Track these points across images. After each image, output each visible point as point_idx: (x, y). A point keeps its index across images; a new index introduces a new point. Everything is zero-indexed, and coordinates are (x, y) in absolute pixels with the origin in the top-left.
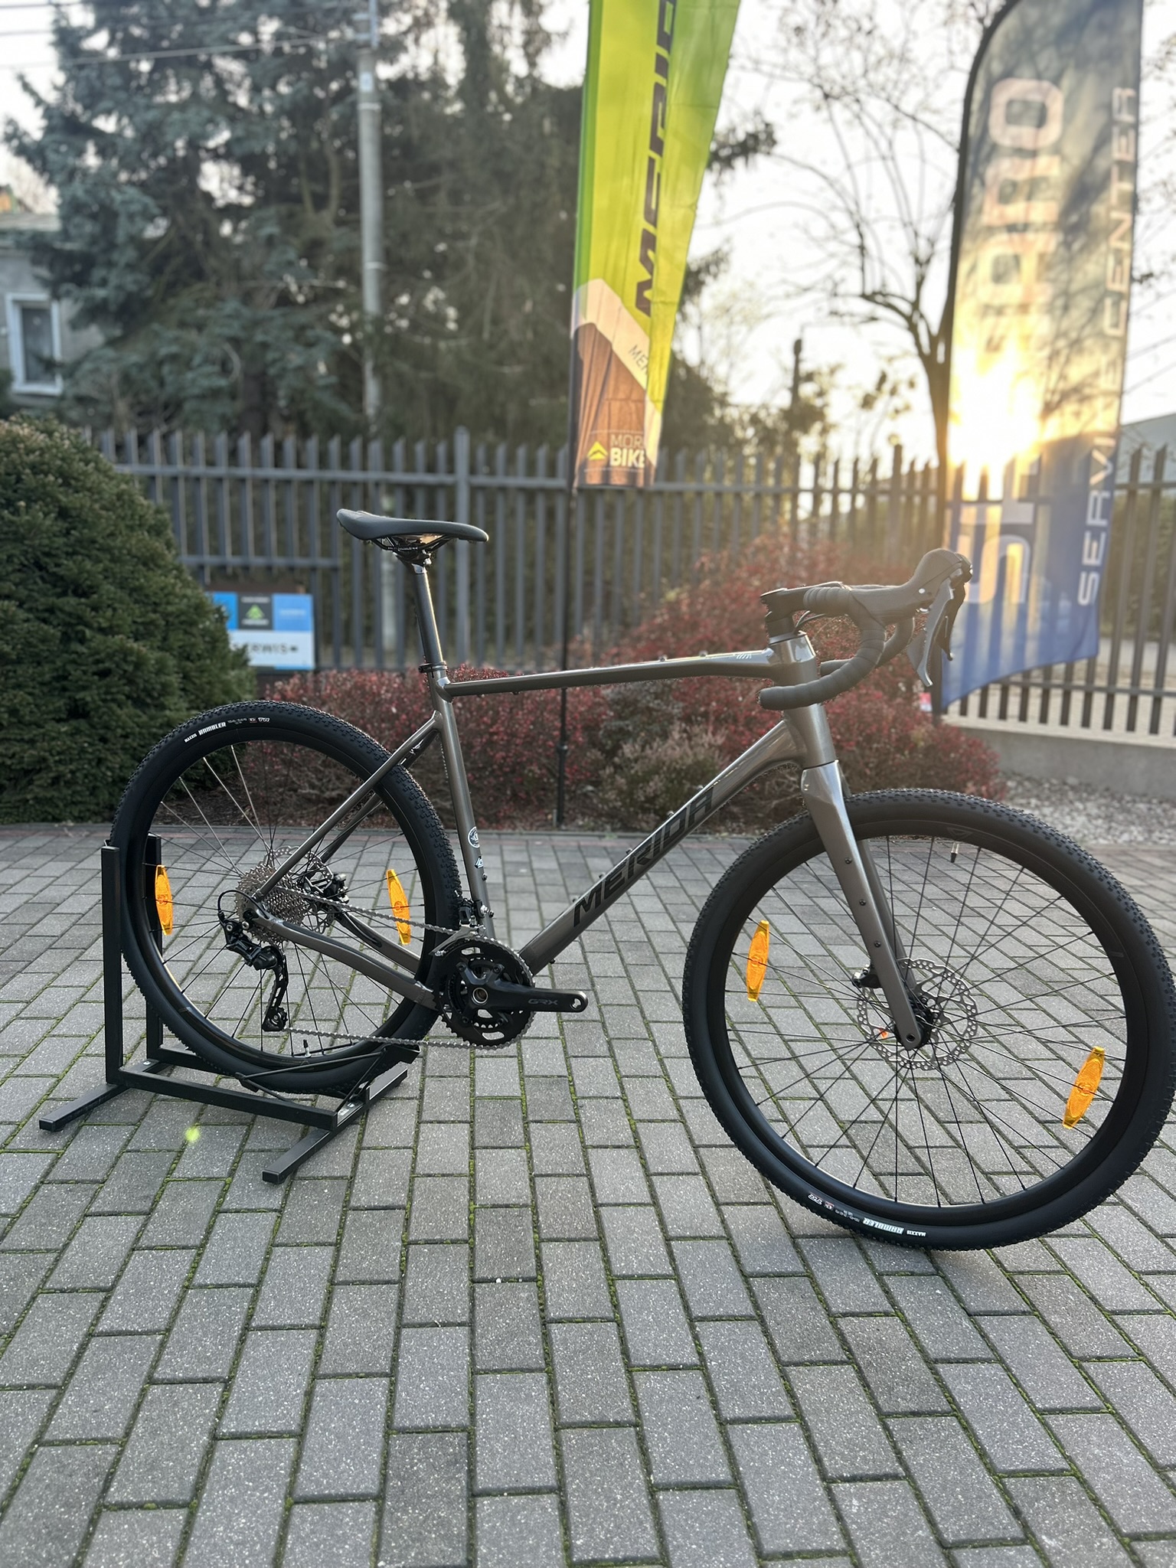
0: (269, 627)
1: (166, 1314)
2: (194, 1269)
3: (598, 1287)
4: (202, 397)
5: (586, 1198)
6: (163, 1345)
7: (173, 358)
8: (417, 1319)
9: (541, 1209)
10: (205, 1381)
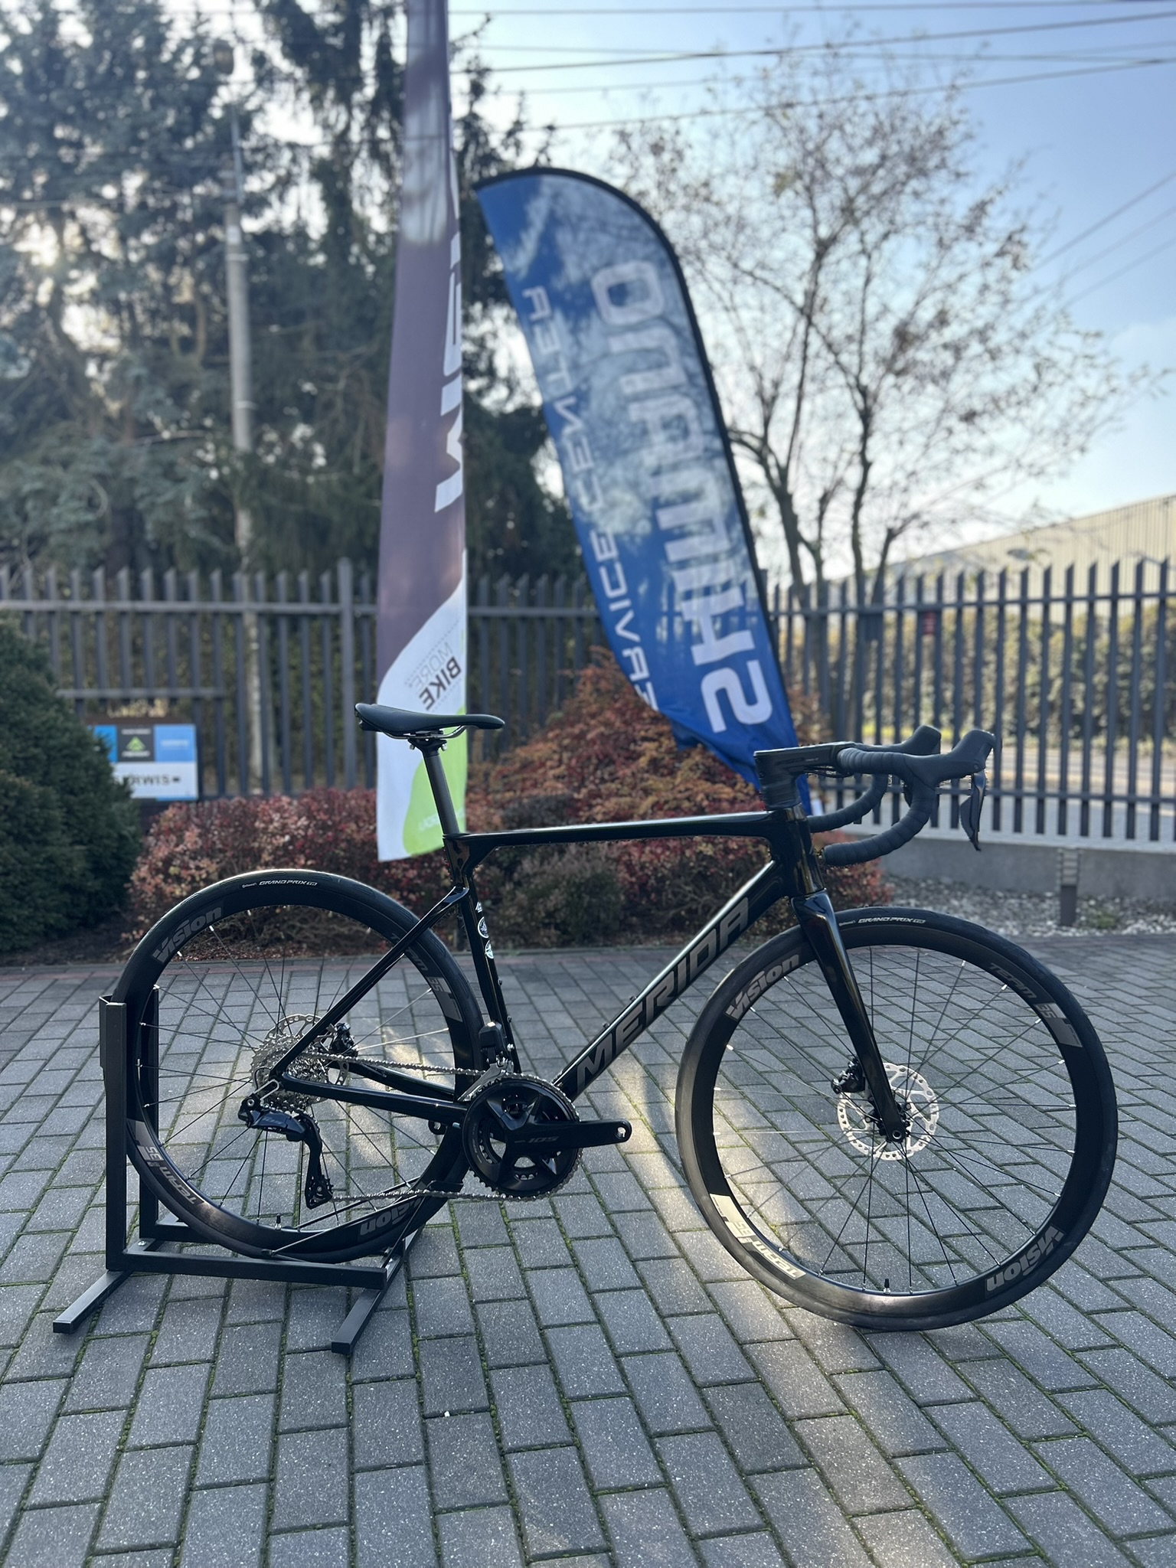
0: (151, 758)
1: (102, 1480)
2: (126, 1430)
3: (553, 1412)
4: (69, 531)
5: (530, 1321)
6: (101, 1513)
7: (37, 494)
8: (371, 1462)
9: (487, 1336)
10: (152, 1547)
